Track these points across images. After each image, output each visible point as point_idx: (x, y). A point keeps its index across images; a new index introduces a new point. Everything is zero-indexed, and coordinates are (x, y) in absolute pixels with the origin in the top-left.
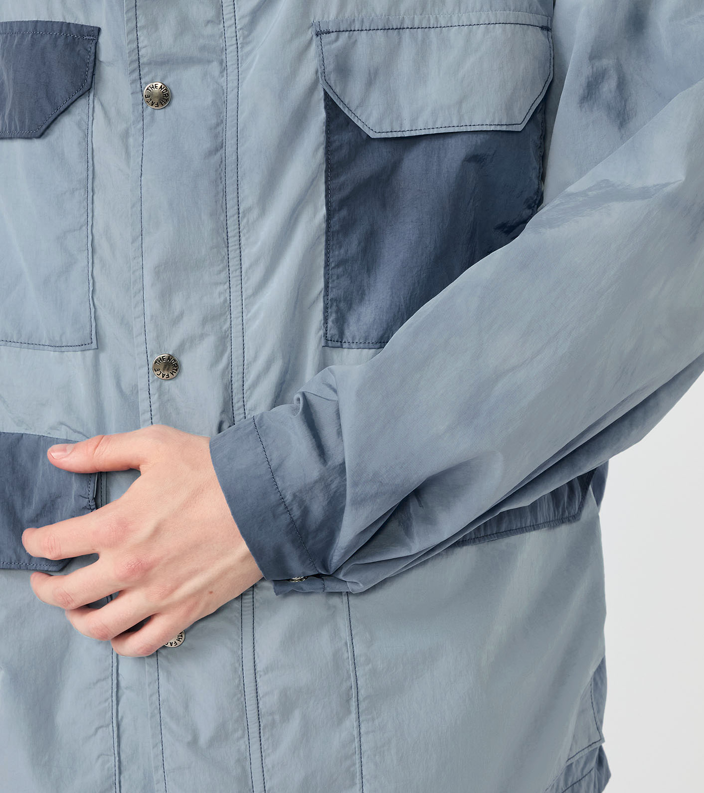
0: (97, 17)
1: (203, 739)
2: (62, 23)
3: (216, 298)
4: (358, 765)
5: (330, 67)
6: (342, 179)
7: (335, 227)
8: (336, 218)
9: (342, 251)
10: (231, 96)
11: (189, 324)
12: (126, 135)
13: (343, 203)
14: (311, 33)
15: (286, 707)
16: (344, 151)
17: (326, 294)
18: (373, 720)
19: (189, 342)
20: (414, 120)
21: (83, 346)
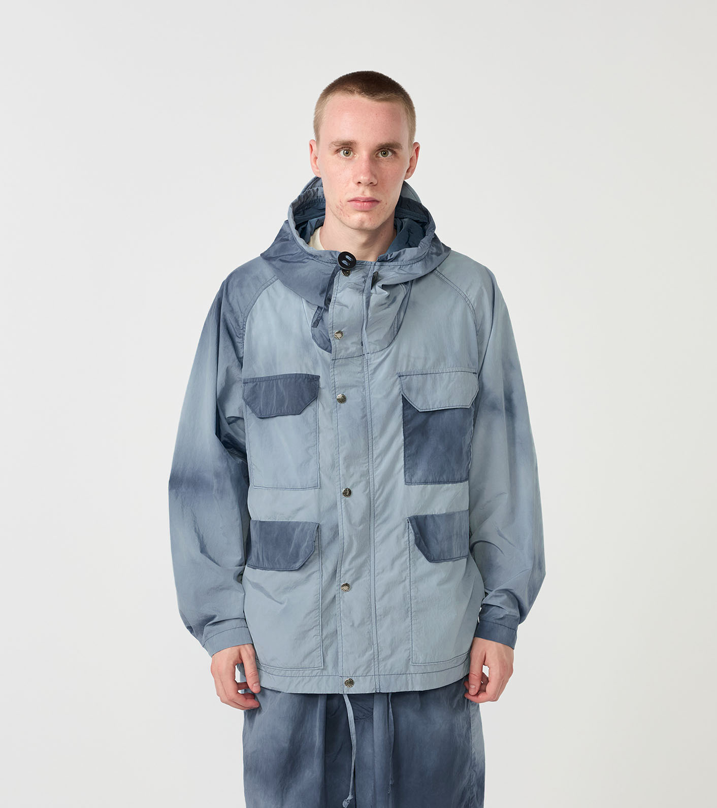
0: (319, 372)
1: (356, 624)
2: (306, 374)
3: (364, 468)
4: (411, 636)
5: (404, 387)
6: (409, 426)
7: (407, 443)
8: (407, 440)
9: (410, 451)
10: (368, 398)
11: (356, 477)
12: (331, 413)
13: (410, 434)
14: (397, 376)
15: (386, 614)
16: (410, 416)
17: (405, 467)
18: (416, 620)
19: (356, 484)
20: (433, 405)
21: (315, 487)
